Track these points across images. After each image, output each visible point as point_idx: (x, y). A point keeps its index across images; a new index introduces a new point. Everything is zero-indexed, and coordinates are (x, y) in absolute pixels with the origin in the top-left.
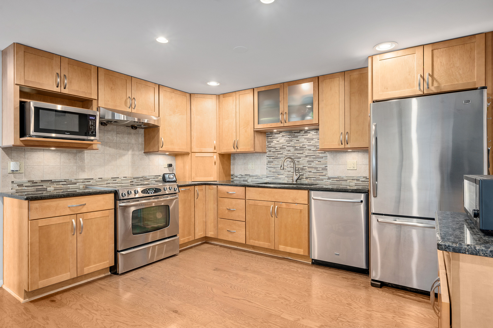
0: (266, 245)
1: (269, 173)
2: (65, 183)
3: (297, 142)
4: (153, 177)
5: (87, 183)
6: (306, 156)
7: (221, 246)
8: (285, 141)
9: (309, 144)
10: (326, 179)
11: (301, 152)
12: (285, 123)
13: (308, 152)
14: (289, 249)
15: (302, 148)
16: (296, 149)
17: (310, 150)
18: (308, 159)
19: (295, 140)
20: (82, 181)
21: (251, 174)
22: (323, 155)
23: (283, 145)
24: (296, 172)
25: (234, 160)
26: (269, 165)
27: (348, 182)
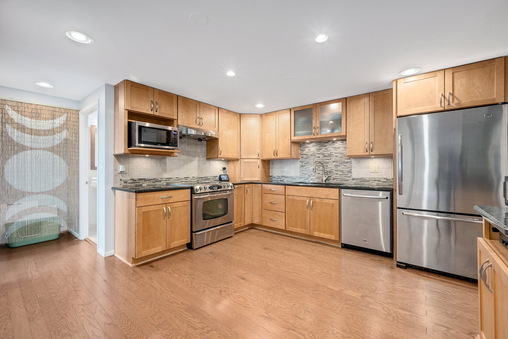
0: (302, 231)
1: (302, 175)
2: (154, 181)
3: (326, 150)
4: (212, 177)
5: (168, 181)
6: (334, 162)
7: (264, 231)
8: (316, 150)
9: (336, 151)
10: (351, 180)
11: (329, 158)
12: (317, 135)
13: (335, 158)
14: (322, 235)
15: (330, 155)
16: (325, 156)
17: (336, 156)
18: (335, 163)
19: (323, 149)
20: (165, 179)
21: (287, 176)
22: (348, 160)
23: (313, 152)
24: (325, 174)
25: (273, 165)
26: (301, 169)
27: (370, 182)
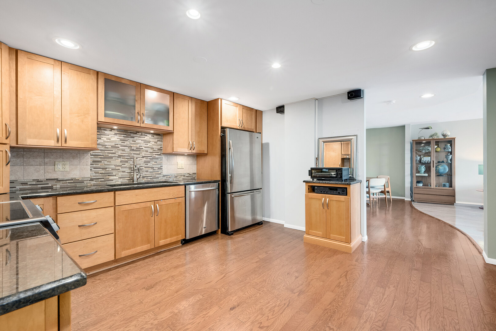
0: (145, 247)
1: (95, 175)
3: (134, 142)
6: (143, 157)
8: (119, 140)
9: (146, 145)
10: (161, 177)
11: (138, 152)
12: (142, 124)
13: (145, 153)
14: (168, 241)
15: (139, 149)
16: (132, 150)
17: (147, 151)
18: (144, 159)
19: (130, 140)
22: (159, 156)
23: (115, 143)
26: (94, 166)
27: (178, 178)
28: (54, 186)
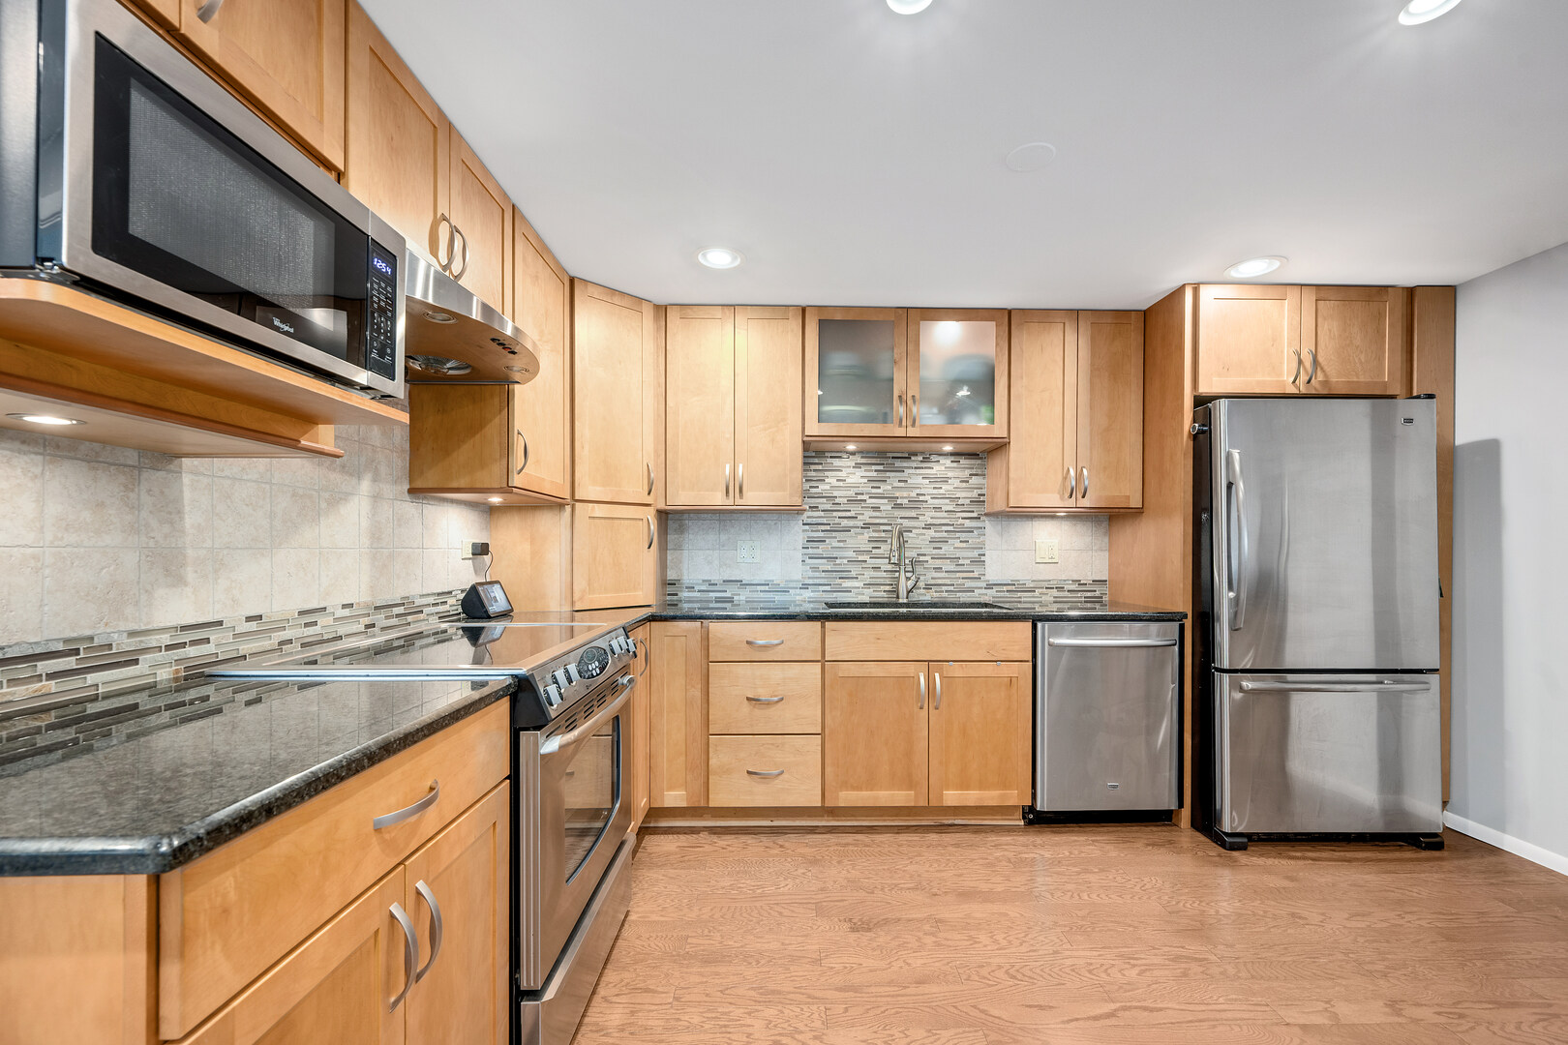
0: (900, 797)
1: (811, 574)
3: (902, 484)
5: (192, 651)
6: (928, 527)
7: (713, 830)
8: (866, 480)
9: (935, 491)
10: (981, 588)
11: (913, 514)
12: (909, 429)
13: (933, 514)
14: (972, 797)
15: (916, 503)
16: (897, 507)
17: (937, 509)
18: (931, 533)
19: (893, 479)
20: (166, 639)
21: (746, 579)
22: (974, 524)
23: (856, 490)
24: (906, 572)
26: (810, 551)
27: (1037, 594)
28: (736, 598)
